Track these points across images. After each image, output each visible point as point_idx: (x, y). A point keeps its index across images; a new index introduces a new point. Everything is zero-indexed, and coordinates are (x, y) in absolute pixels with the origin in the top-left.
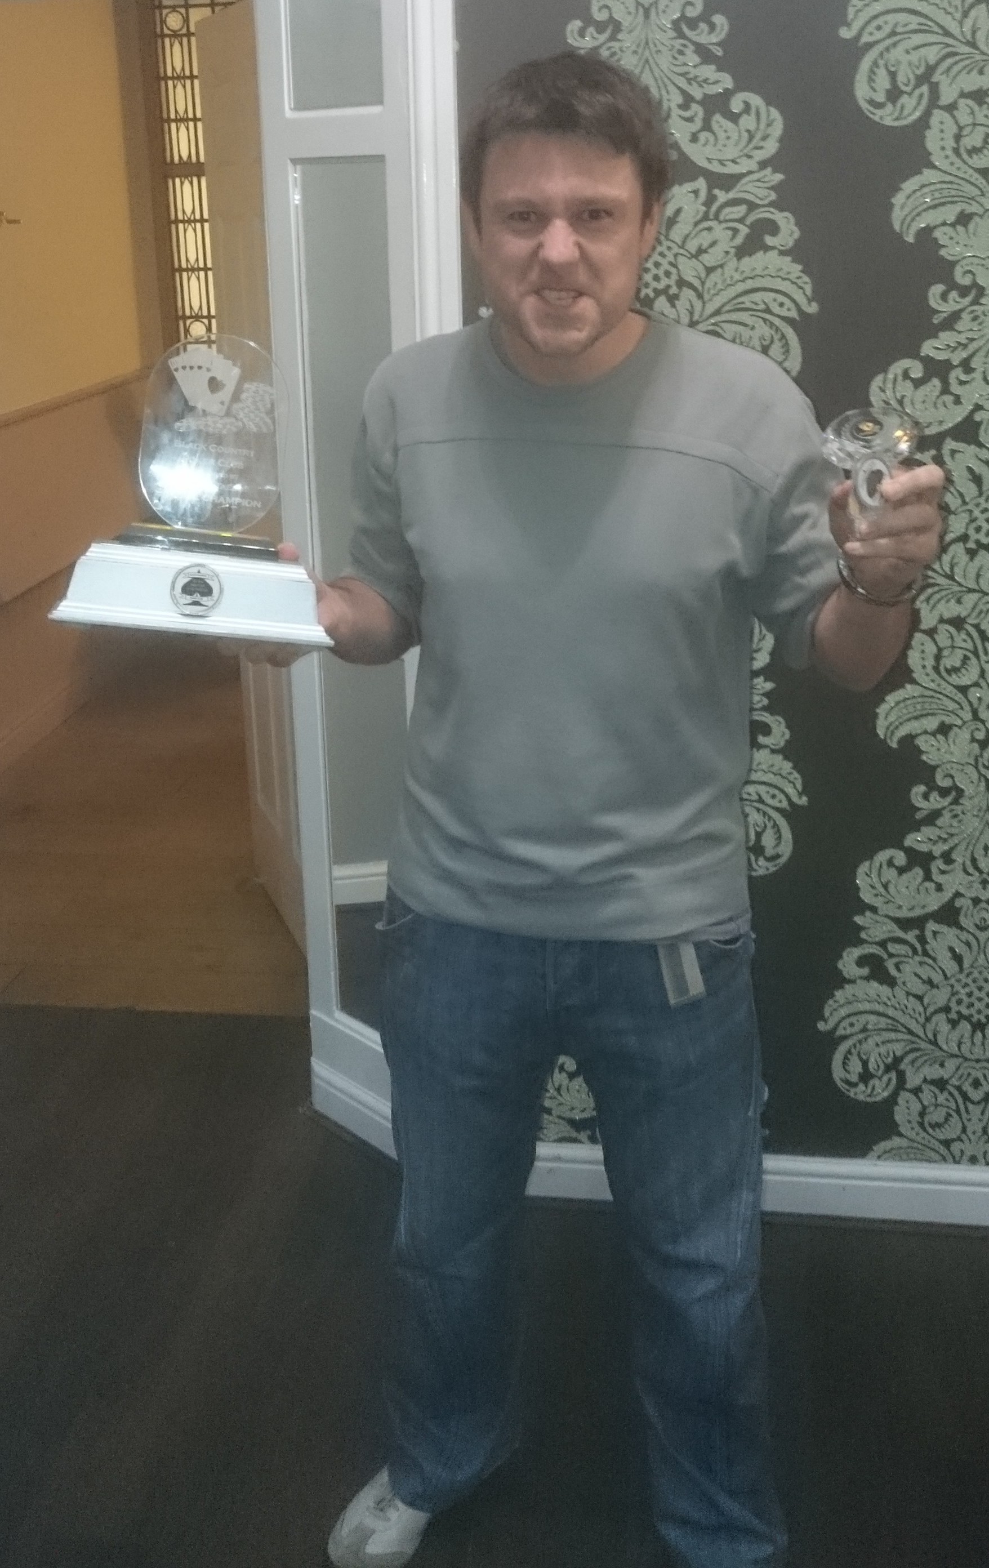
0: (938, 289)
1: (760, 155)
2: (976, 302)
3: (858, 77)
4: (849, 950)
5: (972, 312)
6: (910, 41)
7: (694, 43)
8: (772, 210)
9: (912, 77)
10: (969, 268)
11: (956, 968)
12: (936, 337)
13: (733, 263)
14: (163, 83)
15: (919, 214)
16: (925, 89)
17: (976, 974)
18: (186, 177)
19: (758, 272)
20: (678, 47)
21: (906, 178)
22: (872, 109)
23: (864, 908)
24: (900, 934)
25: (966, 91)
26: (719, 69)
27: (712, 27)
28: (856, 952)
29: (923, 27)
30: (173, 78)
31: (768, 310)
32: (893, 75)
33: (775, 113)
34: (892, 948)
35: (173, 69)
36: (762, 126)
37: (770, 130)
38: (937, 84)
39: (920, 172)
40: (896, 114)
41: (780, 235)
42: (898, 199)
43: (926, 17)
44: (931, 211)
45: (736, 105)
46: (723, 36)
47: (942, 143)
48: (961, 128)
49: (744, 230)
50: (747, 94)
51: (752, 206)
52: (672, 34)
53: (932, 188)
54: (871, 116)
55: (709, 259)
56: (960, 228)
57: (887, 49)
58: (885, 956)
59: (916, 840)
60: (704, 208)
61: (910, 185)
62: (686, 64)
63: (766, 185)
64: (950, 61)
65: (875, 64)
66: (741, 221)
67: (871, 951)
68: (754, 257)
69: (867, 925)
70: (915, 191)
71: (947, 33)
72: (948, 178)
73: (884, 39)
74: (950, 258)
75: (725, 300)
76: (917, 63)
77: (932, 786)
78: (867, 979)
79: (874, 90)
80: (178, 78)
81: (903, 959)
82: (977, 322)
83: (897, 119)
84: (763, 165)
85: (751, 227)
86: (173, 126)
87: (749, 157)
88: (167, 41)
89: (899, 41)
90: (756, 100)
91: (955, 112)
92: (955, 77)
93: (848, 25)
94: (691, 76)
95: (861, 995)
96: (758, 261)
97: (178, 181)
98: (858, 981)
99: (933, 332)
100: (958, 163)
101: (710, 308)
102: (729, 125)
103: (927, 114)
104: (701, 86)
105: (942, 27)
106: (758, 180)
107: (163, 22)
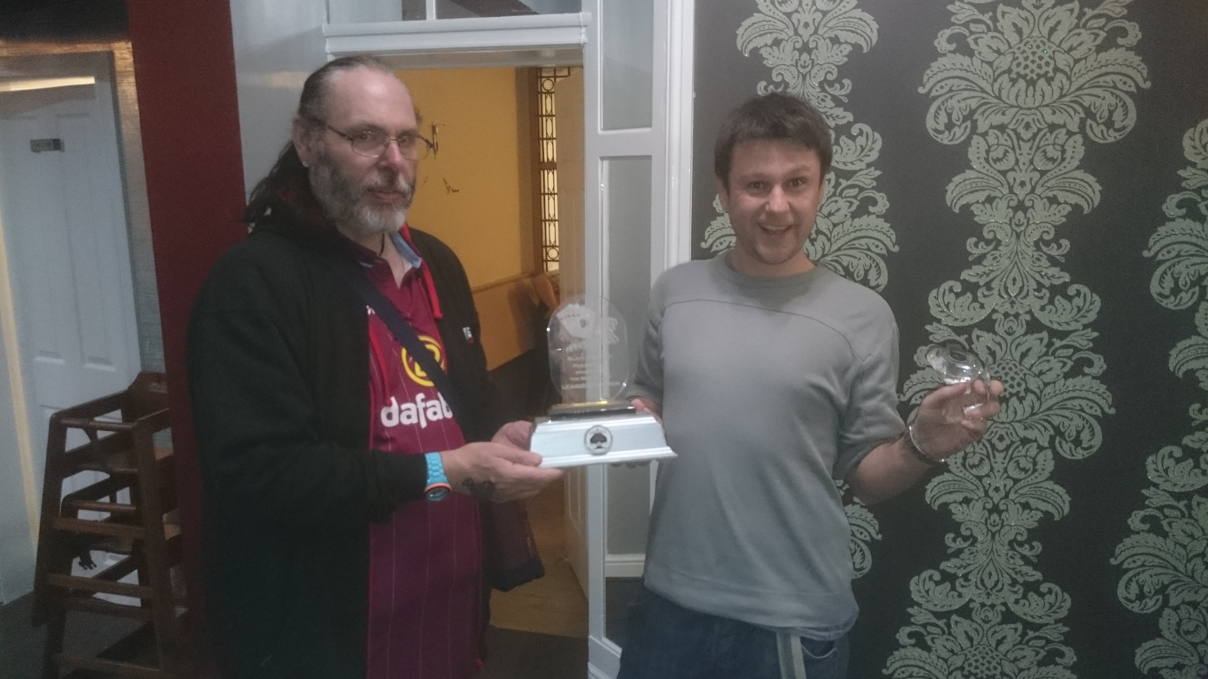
0: (972, 240)
1: (868, 160)
2: (996, 248)
3: (928, 116)
4: (903, 628)
5: (992, 255)
6: (960, 95)
7: (831, 95)
8: (874, 191)
9: (961, 116)
10: (993, 228)
11: (969, 644)
12: (971, 268)
13: (849, 222)
14: (540, 119)
15: (962, 196)
16: (969, 123)
17: (981, 649)
18: (550, 170)
19: (864, 227)
20: (822, 97)
21: (956, 174)
22: (936, 134)
23: (913, 604)
24: (934, 620)
25: (994, 124)
26: (845, 110)
27: (842, 86)
28: (907, 630)
29: (969, 87)
30: (546, 116)
31: (869, 249)
32: (949, 116)
33: (877, 136)
34: (930, 629)
35: (546, 111)
36: (870, 143)
37: (874, 146)
38: (976, 121)
39: (964, 172)
40: (951, 138)
41: (878, 206)
42: (950, 187)
43: (971, 81)
44: (970, 194)
45: (855, 131)
46: (848, 91)
47: (978, 155)
48: (989, 147)
49: (856, 203)
50: (861, 124)
51: (862, 189)
52: (818, 90)
53: (971, 181)
54: (935, 138)
55: (835, 219)
56: (987, 205)
57: (947, 100)
58: (925, 633)
59: (947, 566)
60: (833, 190)
61: (957, 179)
62: (825, 107)
63: (870, 177)
64: (984, 107)
65: (939, 108)
66: (855, 197)
67: (917, 629)
68: (861, 219)
69: (914, 614)
70: (960, 183)
71: (983, 91)
72: (981, 175)
73: (945, 94)
74: (980, 222)
75: (843, 243)
76: (964, 108)
77: (958, 534)
78: (914, 646)
79: (938, 123)
80: (549, 116)
81: (936, 636)
82: (996, 261)
83: (951, 140)
84: (869, 166)
85: (861, 201)
86: (545, 142)
87: (861, 161)
88: (544, 96)
89: (954, 95)
90: (866, 128)
91: (987, 137)
92: (988, 116)
93: (924, 86)
94: (829, 114)
95: (909, 654)
96: (864, 220)
97: (546, 172)
98: (908, 647)
99: (969, 265)
100: (988, 167)
101: (835, 247)
102: (849, 142)
103: (969, 138)
104: (834, 120)
105: (979, 87)
106: (866, 174)
107: (542, 85)
